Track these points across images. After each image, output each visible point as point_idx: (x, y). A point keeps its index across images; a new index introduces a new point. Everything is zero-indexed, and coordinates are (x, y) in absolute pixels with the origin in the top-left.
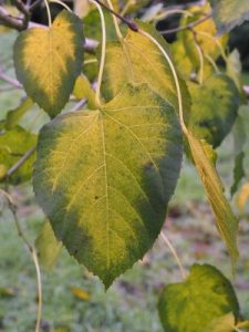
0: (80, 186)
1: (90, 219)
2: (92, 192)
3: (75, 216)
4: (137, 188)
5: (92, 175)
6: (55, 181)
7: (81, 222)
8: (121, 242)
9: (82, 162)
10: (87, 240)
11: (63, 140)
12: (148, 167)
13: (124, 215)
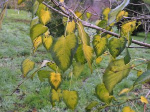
0: (60, 52)
1: (61, 59)
2: (62, 53)
3: (58, 58)
4: (70, 53)
5: (62, 50)
6: (55, 50)
7: (59, 59)
8: (66, 64)
9: (60, 47)
10: (60, 63)
11: (57, 43)
12: (72, 49)
13: (67, 59)
